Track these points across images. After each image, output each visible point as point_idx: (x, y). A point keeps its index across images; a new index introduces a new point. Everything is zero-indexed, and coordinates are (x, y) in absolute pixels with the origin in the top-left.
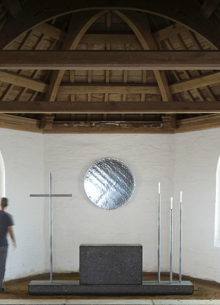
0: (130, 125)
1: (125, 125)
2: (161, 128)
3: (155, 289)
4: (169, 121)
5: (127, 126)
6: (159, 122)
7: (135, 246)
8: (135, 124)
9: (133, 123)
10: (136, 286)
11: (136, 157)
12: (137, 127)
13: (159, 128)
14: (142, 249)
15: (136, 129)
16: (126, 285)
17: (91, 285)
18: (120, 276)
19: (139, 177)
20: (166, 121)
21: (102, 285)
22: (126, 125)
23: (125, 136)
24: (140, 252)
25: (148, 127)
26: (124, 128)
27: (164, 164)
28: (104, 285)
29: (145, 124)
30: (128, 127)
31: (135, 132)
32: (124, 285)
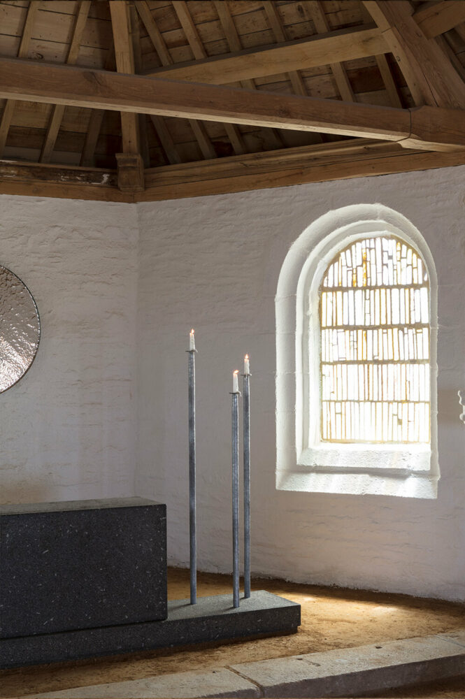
0: (24, 172)
1: (12, 172)
2: (101, 187)
3: (203, 627)
4: (135, 166)
5: (18, 175)
6: (99, 170)
7: (147, 507)
8: (39, 170)
9: (34, 167)
10: (150, 626)
11: (39, 258)
12: (44, 179)
13: (98, 186)
14: (165, 515)
15: (39, 183)
16: (122, 625)
17: (20, 637)
18: (104, 600)
19: (49, 312)
20: (129, 165)
21: (53, 633)
22: (16, 172)
23: (12, 200)
24: (159, 522)
25: (70, 180)
26: (8, 179)
27: (111, 278)
28: (58, 633)
29: (65, 172)
30: (20, 178)
31: (38, 192)
32: (118, 625)
